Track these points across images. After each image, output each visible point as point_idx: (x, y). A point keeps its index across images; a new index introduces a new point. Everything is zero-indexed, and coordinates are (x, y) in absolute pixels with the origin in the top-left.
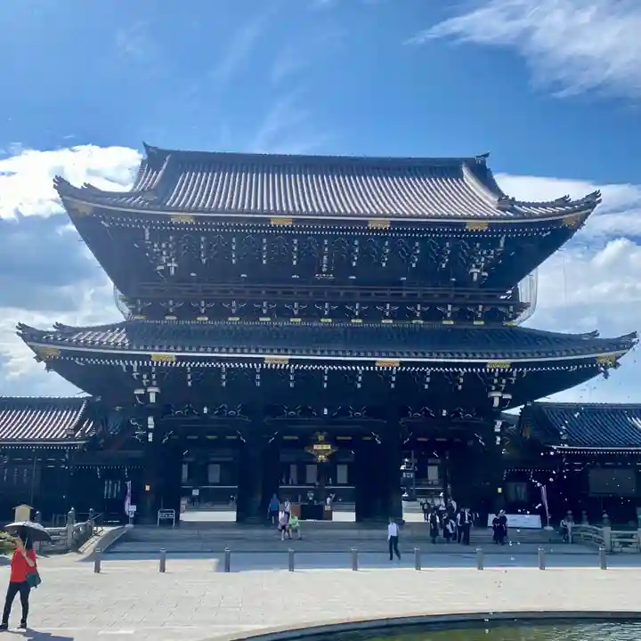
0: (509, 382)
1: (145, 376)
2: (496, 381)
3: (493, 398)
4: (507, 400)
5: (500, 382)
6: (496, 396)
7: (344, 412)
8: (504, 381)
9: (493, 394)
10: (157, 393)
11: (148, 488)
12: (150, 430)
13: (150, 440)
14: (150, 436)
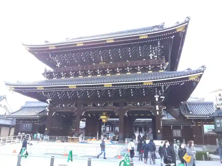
0: (161, 92)
1: (47, 96)
2: (156, 92)
3: (155, 97)
4: (162, 99)
5: (158, 92)
6: (157, 97)
7: (106, 105)
8: (160, 91)
9: (155, 96)
10: (50, 101)
11: (46, 129)
12: (48, 112)
13: (48, 115)
14: (47, 113)
